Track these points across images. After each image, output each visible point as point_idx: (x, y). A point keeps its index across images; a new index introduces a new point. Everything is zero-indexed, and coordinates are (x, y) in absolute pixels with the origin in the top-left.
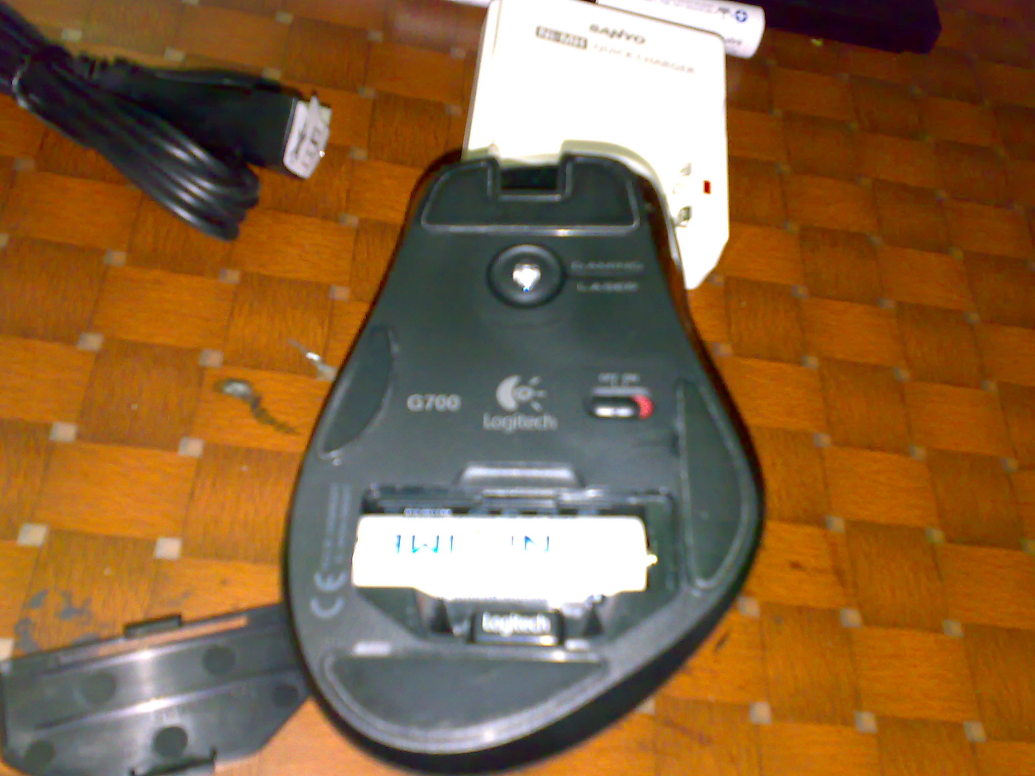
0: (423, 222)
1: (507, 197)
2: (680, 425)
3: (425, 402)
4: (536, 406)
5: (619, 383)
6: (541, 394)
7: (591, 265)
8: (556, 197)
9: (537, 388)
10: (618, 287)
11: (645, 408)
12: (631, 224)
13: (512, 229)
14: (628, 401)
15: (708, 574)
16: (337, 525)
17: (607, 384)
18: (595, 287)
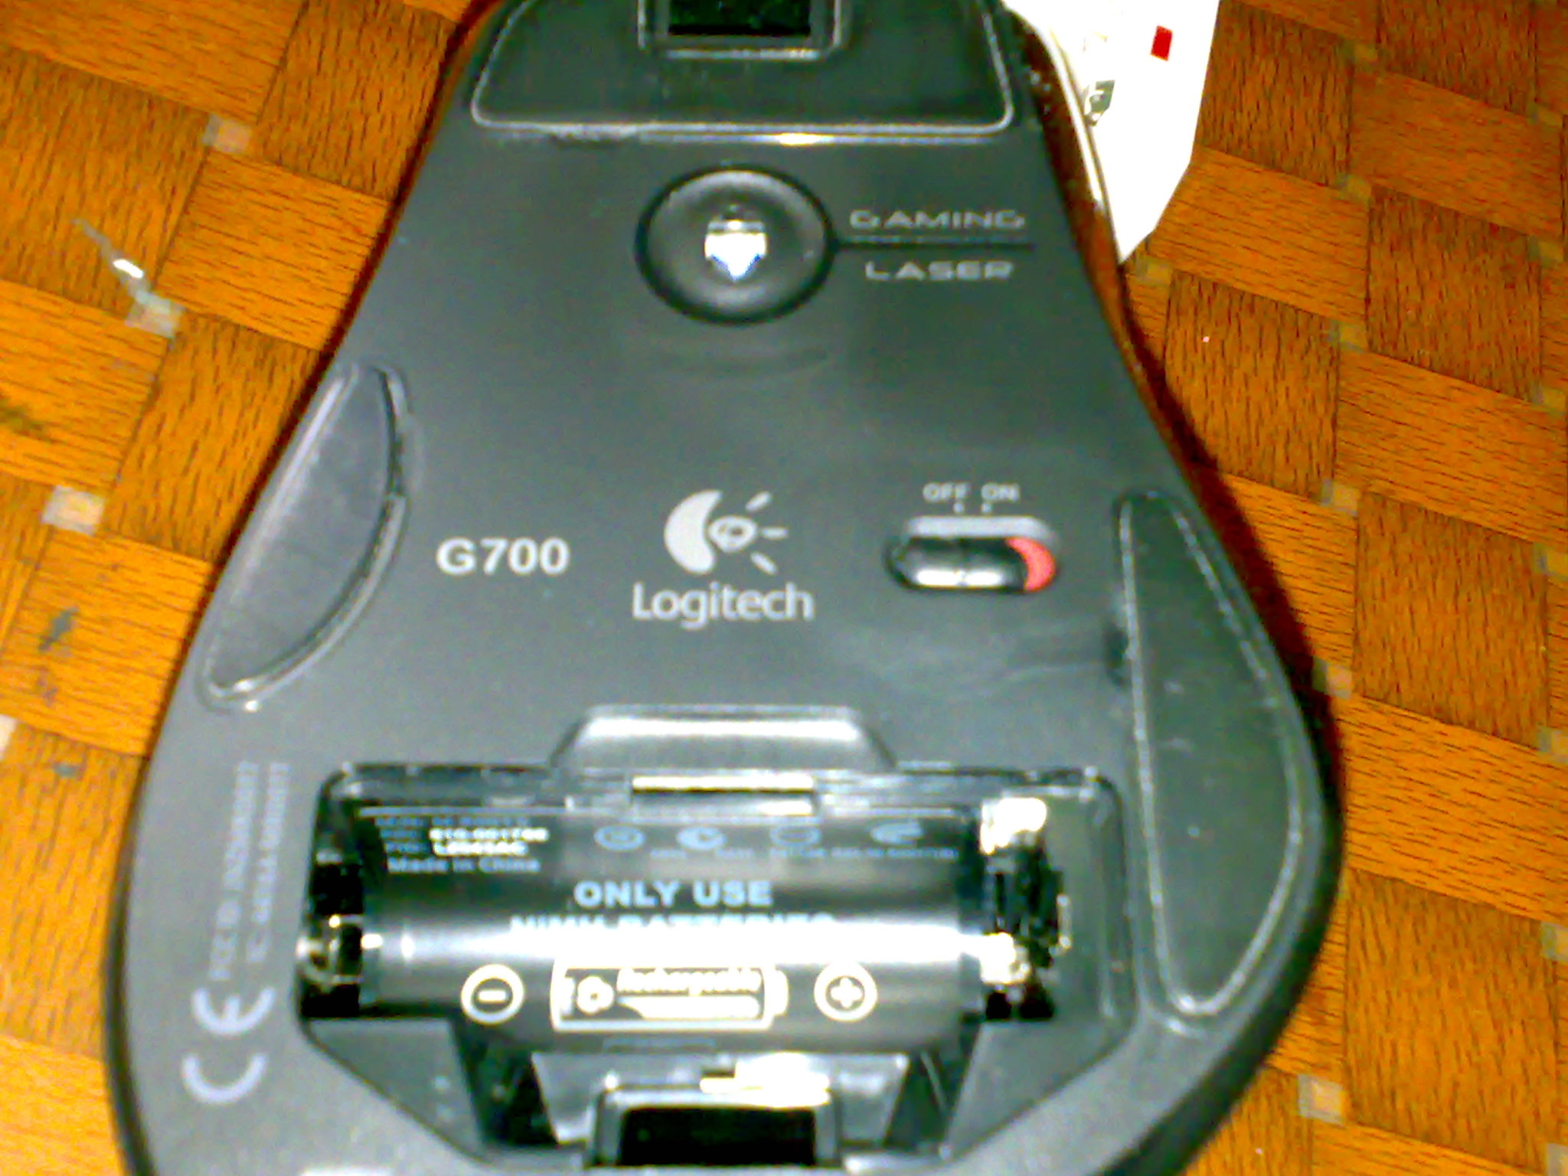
0: (475, 114)
1: (685, 53)
2: (1128, 612)
3: (482, 554)
4: (765, 564)
5: (973, 507)
6: (775, 533)
7: (899, 219)
8: (806, 54)
9: (762, 518)
10: (966, 270)
11: (1039, 570)
12: (999, 116)
13: (698, 131)
14: (999, 551)
15: (1204, 984)
16: (252, 873)
17: (944, 509)
18: (909, 271)
